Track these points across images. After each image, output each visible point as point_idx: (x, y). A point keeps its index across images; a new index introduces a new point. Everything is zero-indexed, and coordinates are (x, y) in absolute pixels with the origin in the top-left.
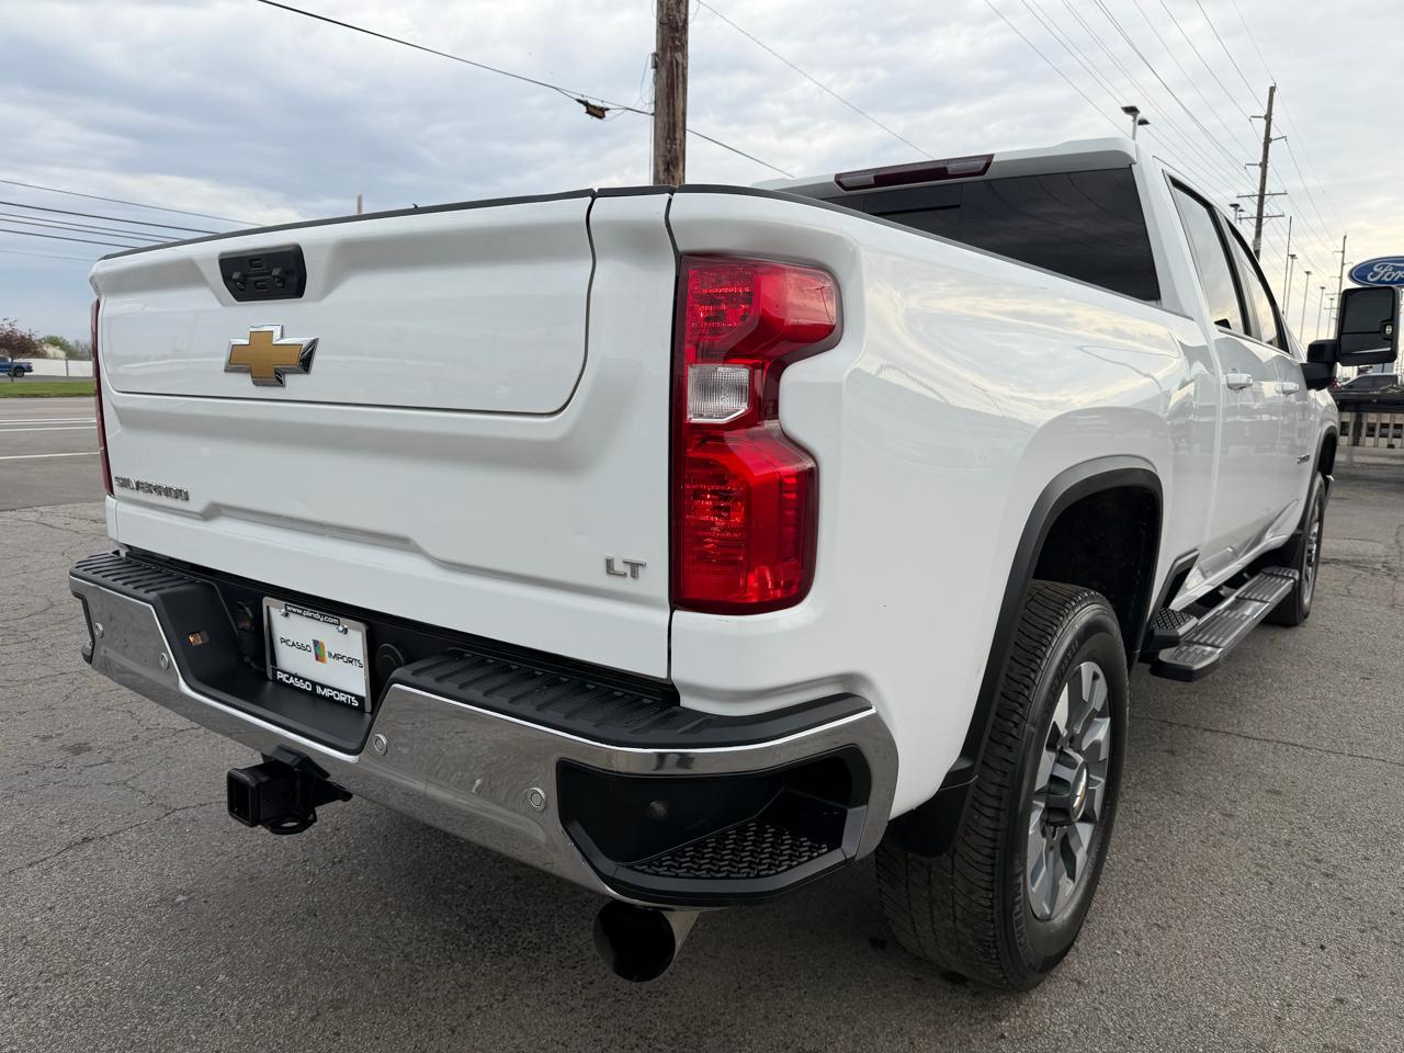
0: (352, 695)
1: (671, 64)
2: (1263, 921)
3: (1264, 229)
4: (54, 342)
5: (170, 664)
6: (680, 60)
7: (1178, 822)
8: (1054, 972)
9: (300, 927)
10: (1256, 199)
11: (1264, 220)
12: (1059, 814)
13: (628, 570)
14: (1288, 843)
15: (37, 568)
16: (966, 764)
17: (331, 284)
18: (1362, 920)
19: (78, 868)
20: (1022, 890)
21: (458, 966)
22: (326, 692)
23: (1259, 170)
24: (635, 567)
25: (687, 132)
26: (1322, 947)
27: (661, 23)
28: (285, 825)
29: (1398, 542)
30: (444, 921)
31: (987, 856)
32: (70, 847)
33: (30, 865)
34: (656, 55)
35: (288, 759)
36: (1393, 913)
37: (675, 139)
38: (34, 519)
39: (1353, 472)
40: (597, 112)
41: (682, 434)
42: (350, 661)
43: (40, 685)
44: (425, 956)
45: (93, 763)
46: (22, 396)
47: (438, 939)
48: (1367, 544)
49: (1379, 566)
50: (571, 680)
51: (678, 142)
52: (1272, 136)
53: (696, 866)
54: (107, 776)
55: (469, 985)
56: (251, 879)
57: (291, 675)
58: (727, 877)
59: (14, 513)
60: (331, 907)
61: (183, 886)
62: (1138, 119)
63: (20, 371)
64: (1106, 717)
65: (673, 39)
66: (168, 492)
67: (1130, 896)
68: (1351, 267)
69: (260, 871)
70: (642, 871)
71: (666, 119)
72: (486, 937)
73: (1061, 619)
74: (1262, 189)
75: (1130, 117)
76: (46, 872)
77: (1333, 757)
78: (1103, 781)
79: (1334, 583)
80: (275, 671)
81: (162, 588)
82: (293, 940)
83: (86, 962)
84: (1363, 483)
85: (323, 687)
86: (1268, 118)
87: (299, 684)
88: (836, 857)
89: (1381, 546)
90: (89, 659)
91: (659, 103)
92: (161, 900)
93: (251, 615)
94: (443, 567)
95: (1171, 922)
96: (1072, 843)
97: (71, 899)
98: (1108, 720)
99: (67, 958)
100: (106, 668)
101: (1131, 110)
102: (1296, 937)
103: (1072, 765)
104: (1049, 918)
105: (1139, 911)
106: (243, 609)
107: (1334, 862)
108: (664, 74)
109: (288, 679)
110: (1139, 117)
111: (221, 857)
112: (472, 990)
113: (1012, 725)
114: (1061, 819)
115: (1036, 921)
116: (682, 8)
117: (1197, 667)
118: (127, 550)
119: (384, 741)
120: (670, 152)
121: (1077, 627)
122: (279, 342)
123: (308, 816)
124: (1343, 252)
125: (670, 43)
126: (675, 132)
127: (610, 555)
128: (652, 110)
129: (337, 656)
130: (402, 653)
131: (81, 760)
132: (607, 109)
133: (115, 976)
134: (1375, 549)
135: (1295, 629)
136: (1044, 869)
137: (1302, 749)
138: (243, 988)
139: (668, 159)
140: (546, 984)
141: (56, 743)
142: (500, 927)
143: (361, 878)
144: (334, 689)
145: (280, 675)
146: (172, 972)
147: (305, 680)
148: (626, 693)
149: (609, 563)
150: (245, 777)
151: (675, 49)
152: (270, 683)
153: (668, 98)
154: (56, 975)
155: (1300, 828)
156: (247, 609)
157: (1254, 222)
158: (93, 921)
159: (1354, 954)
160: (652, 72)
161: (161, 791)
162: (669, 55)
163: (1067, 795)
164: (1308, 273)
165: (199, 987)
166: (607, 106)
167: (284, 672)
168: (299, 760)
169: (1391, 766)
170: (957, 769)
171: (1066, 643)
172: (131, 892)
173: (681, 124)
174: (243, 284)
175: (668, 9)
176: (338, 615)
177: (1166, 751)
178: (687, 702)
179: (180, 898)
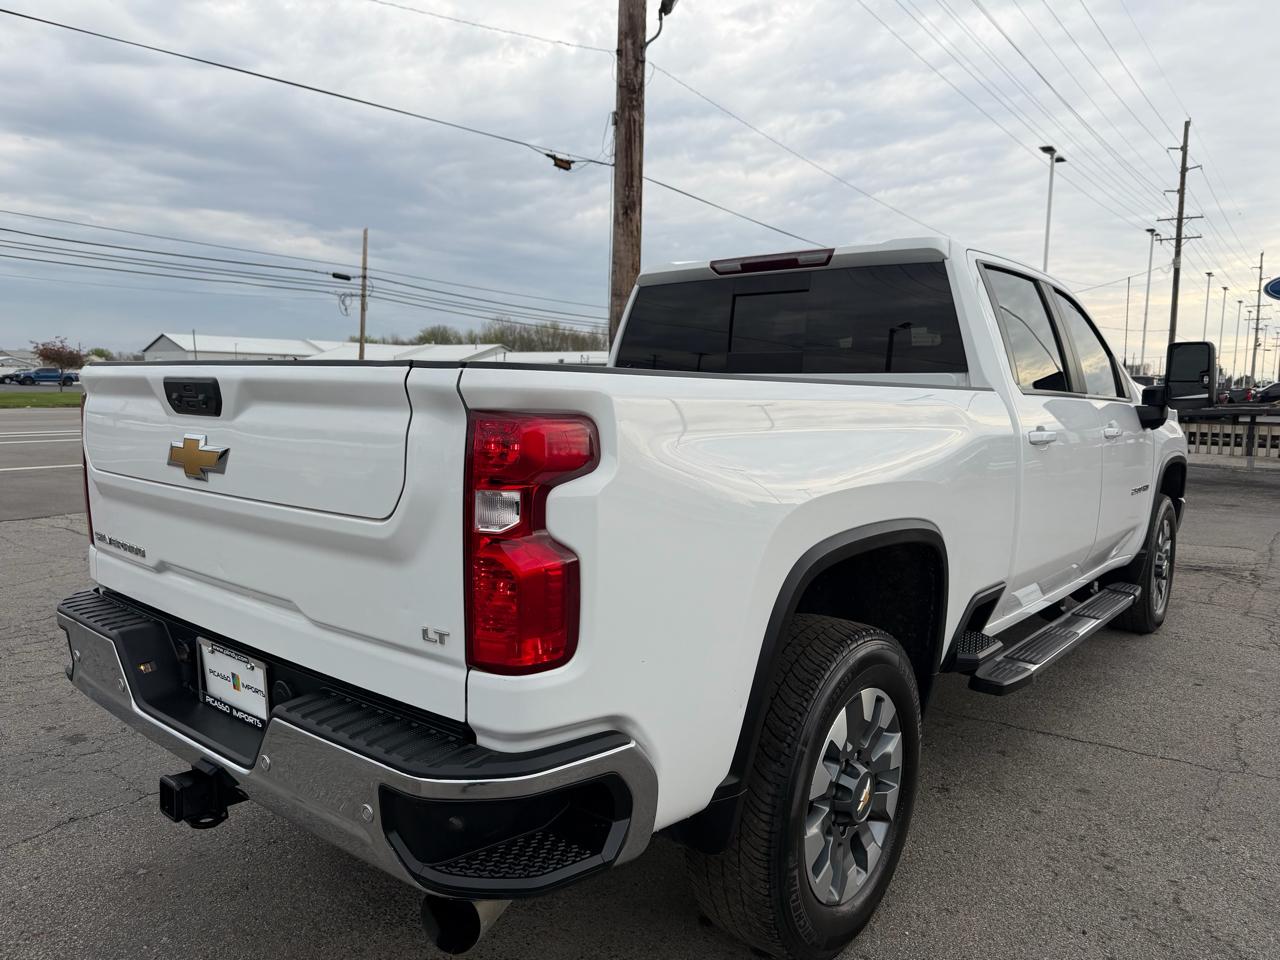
0: (257, 718)
1: (630, 120)
2: (1040, 909)
3: (1183, 248)
4: (99, 353)
5: (125, 688)
6: (637, 117)
7: (991, 818)
8: (847, 950)
9: (233, 898)
10: (1175, 222)
11: (1183, 241)
12: (843, 815)
13: (437, 637)
14: (1082, 838)
15: (62, 572)
16: (734, 781)
17: (239, 410)
18: (1126, 909)
19: (62, 845)
20: (798, 882)
21: (356, 934)
22: (240, 715)
23: (1177, 196)
24: (442, 637)
25: (644, 181)
26: (1084, 933)
27: (620, 86)
28: (203, 821)
29: (1271, 550)
30: (351, 895)
31: (764, 854)
32: (58, 826)
33: (24, 841)
34: (615, 113)
35: (206, 769)
36: (1155, 903)
37: (632, 186)
38: (63, 525)
39: (1251, 478)
40: (564, 165)
41: (472, 540)
42: (257, 691)
43: (51, 681)
44: (330, 925)
45: (86, 752)
46: (67, 405)
47: (344, 910)
48: (1242, 551)
49: (1247, 574)
50: (402, 718)
51: (635, 189)
52: (1188, 165)
53: (482, 868)
54: (96, 764)
55: (362, 950)
56: (201, 855)
57: (215, 699)
58: (503, 877)
59: (47, 520)
60: (261, 881)
61: (144, 861)
62: (1055, 157)
63: (68, 381)
64: (897, 732)
65: (631, 100)
66: (131, 549)
67: (931, 884)
68: (1268, 281)
69: (209, 849)
70: (440, 871)
71: (624, 170)
72: (382, 910)
73: (835, 655)
74: (1181, 212)
75: (1047, 156)
76: (37, 847)
77: (1146, 759)
78: (897, 786)
79: (1200, 591)
80: (204, 696)
81: (123, 626)
82: (225, 909)
83: (59, 924)
84: (1258, 489)
85: (238, 710)
86: (1184, 149)
87: (221, 707)
88: (596, 860)
89: (1254, 554)
90: (71, 678)
91: (619, 155)
92: (126, 872)
93: (188, 650)
94: (316, 625)
95: (960, 907)
96: (864, 840)
97: (54, 871)
98: (900, 734)
99: (44, 920)
100: (82, 685)
101: (1048, 150)
102: (1064, 922)
103: (854, 774)
104: (838, 904)
105: (934, 897)
106: (182, 645)
107: (1118, 856)
108: (623, 130)
109: (214, 702)
110: (1056, 155)
111: (178, 837)
112: (364, 954)
113: (785, 745)
114: (847, 821)
115: (823, 907)
116: (639, 72)
117: (1007, 683)
118: (104, 589)
119: (268, 761)
120: (628, 197)
121: (851, 662)
122: (204, 448)
123: (221, 813)
124: (1261, 268)
125: (628, 103)
126: (632, 181)
127: (426, 625)
128: (613, 161)
129: (248, 687)
130: (291, 690)
131: (76, 749)
132: (573, 162)
133: (80, 937)
134: (1246, 557)
135: (1148, 636)
136: (828, 863)
137: (1119, 751)
138: (181, 948)
139: (627, 204)
140: (424, 951)
141: (58, 733)
142: (396, 902)
143: (289, 857)
144: (245, 713)
145: (209, 699)
146: (125, 935)
147: (225, 704)
148: (438, 732)
149: (425, 632)
150: (173, 783)
151: (633, 108)
152: (201, 705)
153: (627, 151)
154: (34, 935)
155: (1097, 825)
156: (185, 645)
157: (1174, 242)
158: (69, 889)
159: (1110, 939)
160: (611, 129)
161: (138, 778)
162: (627, 114)
163: (849, 801)
164: (1225, 289)
165: (145, 947)
166: (572, 159)
167: (212, 697)
168: (216, 770)
169: (1194, 768)
170: (727, 784)
171: (839, 676)
172: (102, 865)
173: (637, 174)
174: (180, 402)
175: (626, 74)
176: (247, 654)
177: (998, 752)
178: (482, 741)
179: (141, 871)
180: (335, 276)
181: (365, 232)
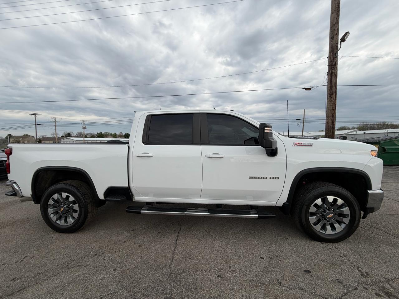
40: (308, 89)
78: (77, 213)
104: (59, 224)
108: (329, 76)
116: (335, 60)
126: (332, 88)
128: (327, 84)
166: (312, 87)
175: (330, 62)
180: (297, 119)
181: (305, 110)
